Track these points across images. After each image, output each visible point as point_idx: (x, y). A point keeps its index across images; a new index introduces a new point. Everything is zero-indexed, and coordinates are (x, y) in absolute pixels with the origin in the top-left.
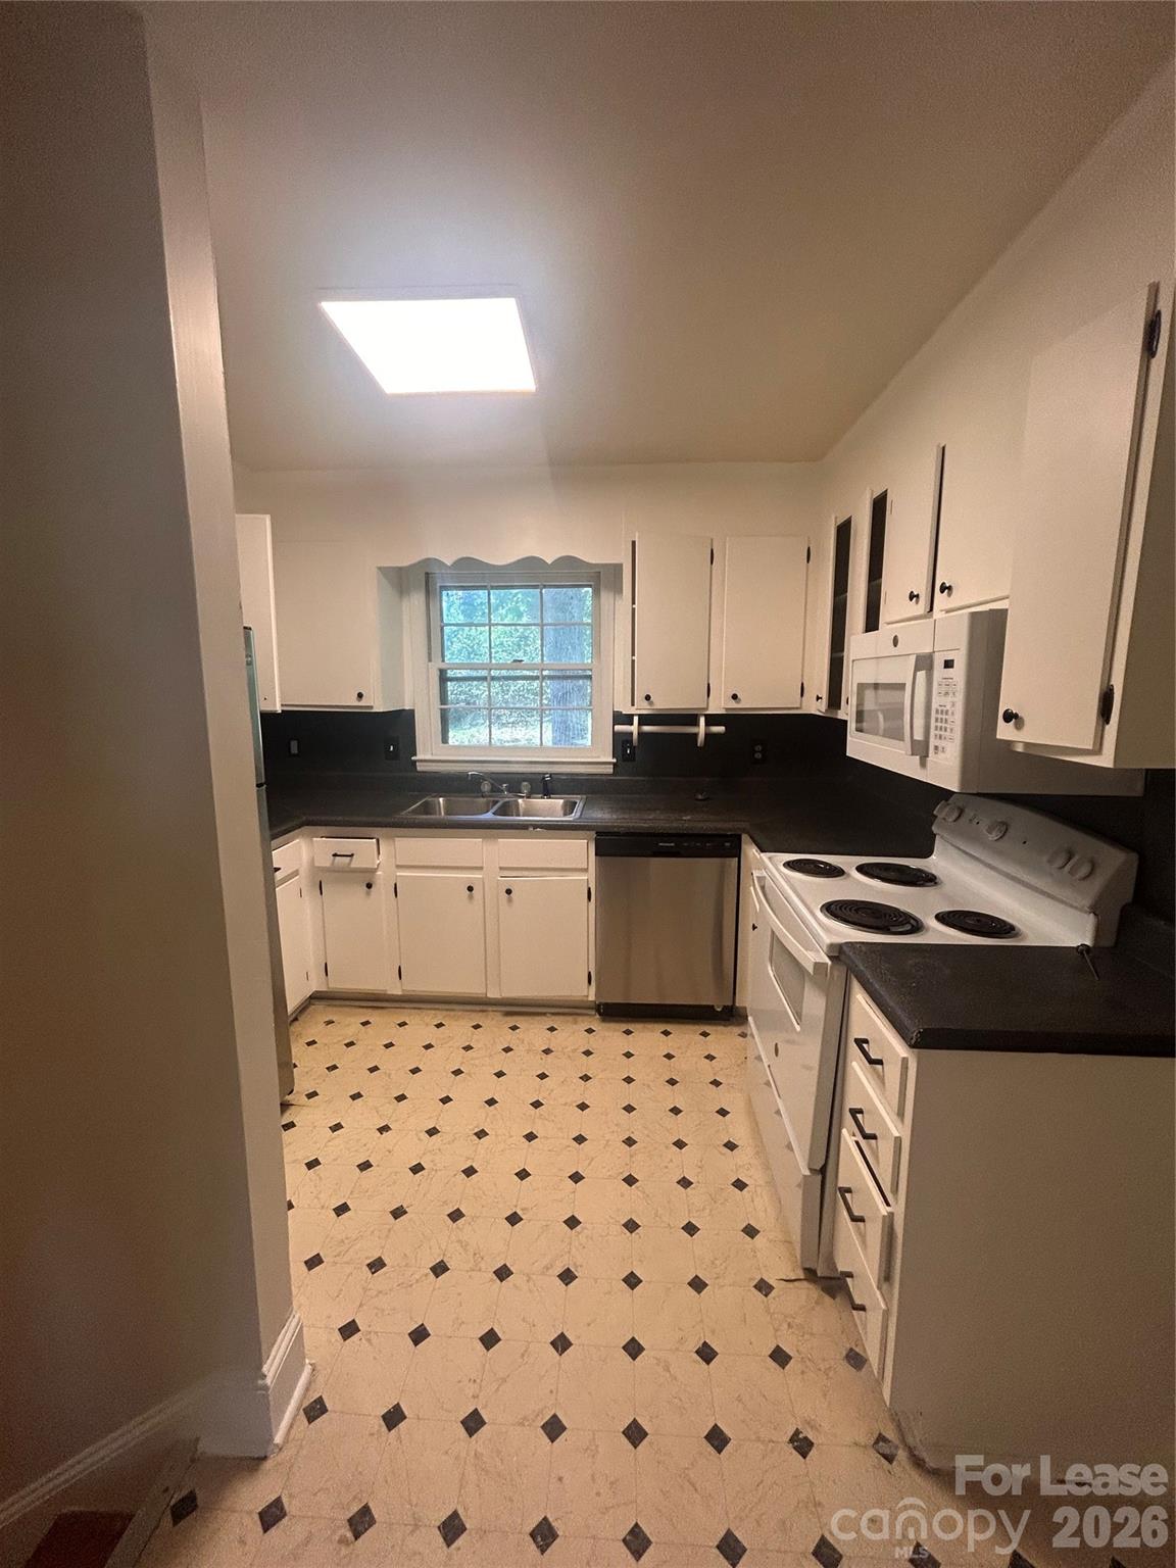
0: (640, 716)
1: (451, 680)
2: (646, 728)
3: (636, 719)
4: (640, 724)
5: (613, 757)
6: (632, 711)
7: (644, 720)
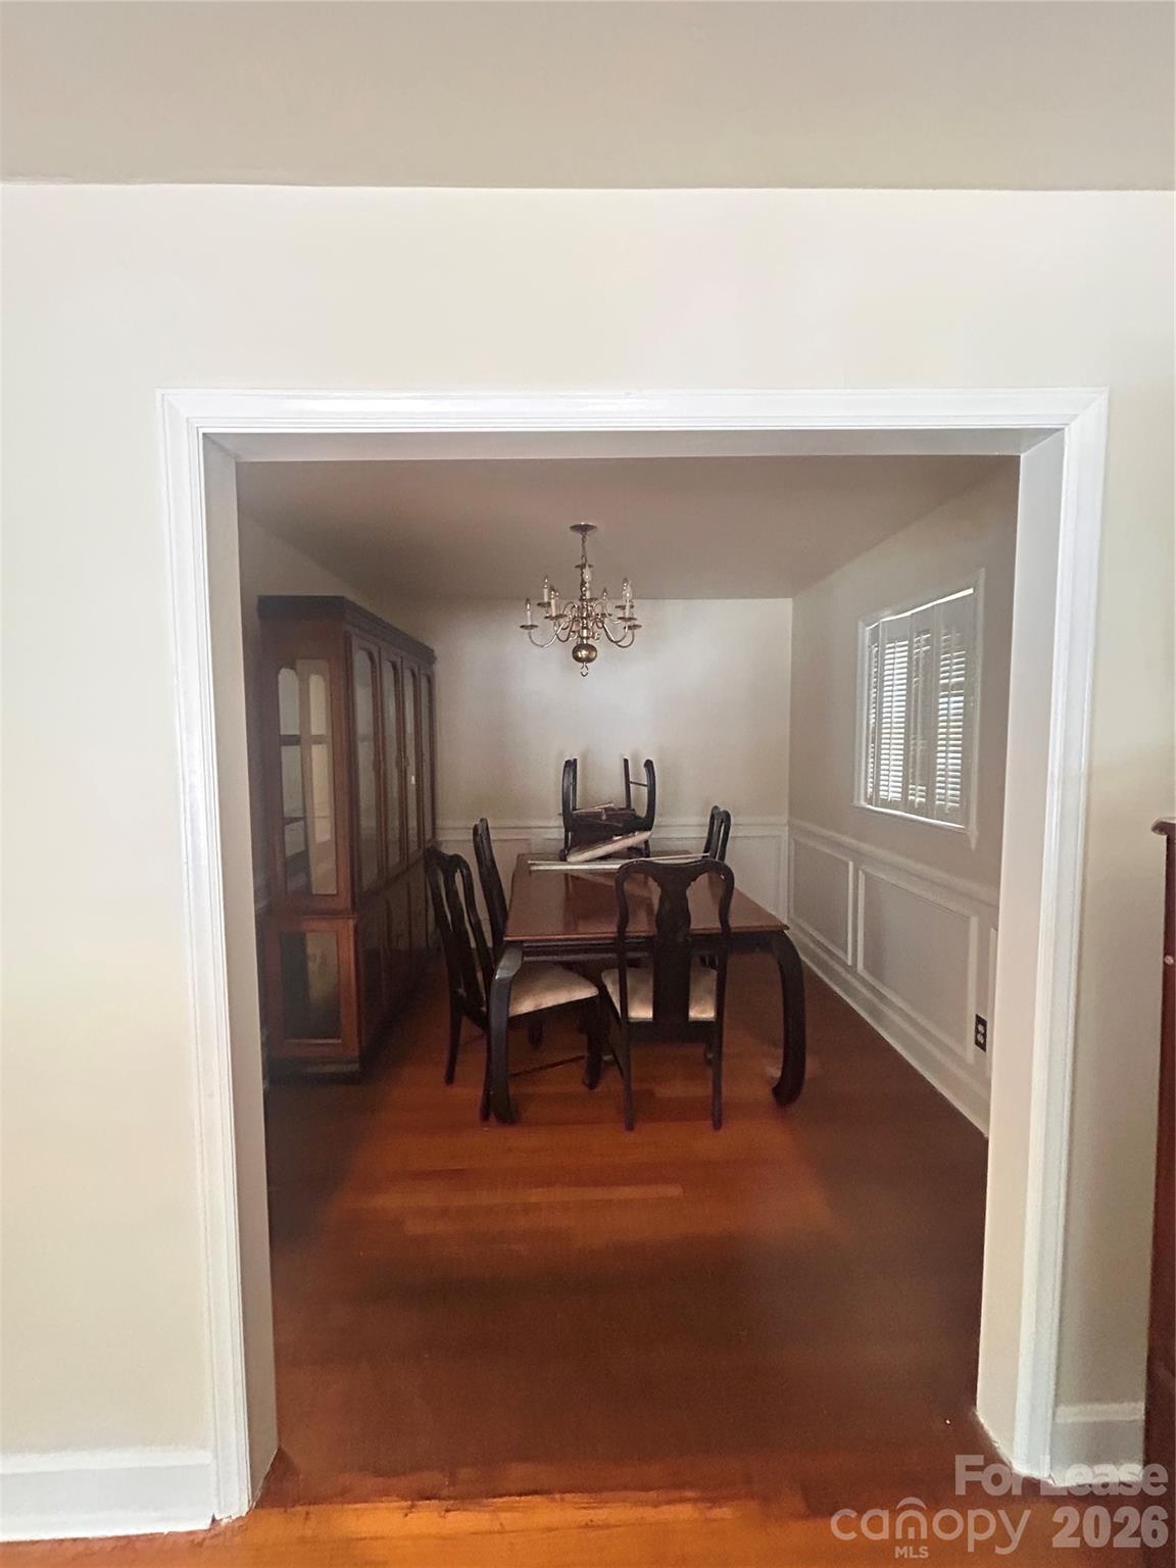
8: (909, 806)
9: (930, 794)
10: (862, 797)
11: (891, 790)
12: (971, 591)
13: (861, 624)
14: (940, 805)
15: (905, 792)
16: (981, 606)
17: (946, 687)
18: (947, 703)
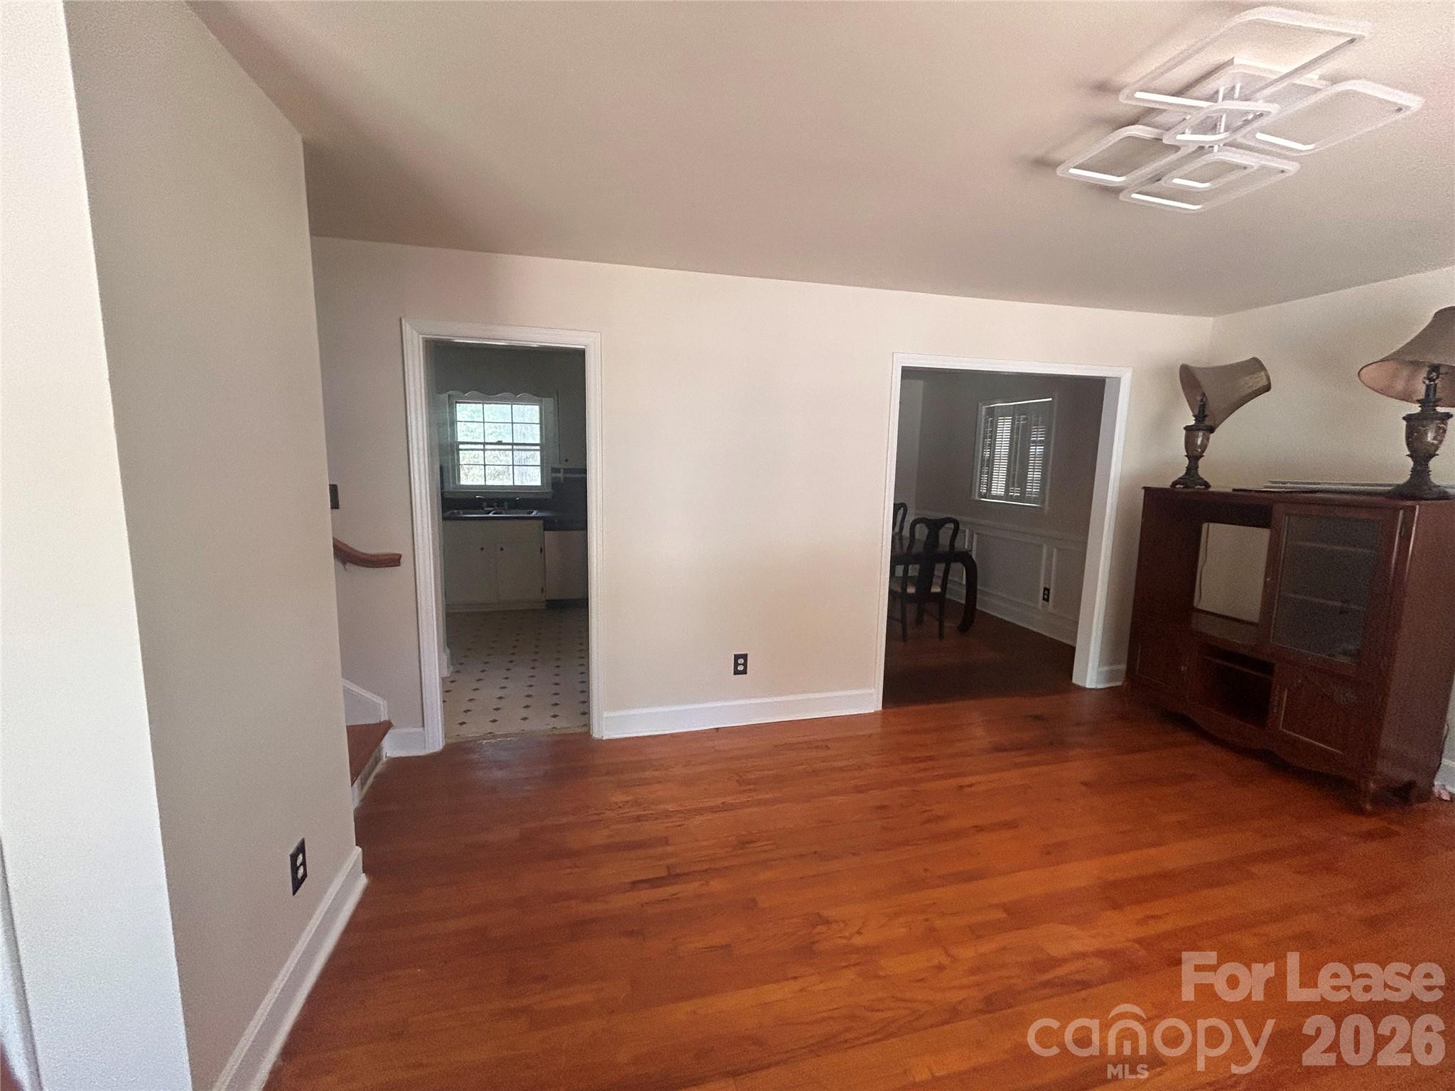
0: (565, 469)
1: (462, 450)
2: (568, 475)
3: (562, 470)
4: (565, 473)
5: (552, 489)
6: (560, 466)
7: (566, 471)
8: (1011, 498)
9: (1023, 492)
10: (977, 494)
11: (998, 488)
12: (1051, 399)
13: (980, 404)
14: (1029, 497)
15: (1007, 490)
16: (1055, 408)
17: (1034, 442)
18: (1036, 449)
